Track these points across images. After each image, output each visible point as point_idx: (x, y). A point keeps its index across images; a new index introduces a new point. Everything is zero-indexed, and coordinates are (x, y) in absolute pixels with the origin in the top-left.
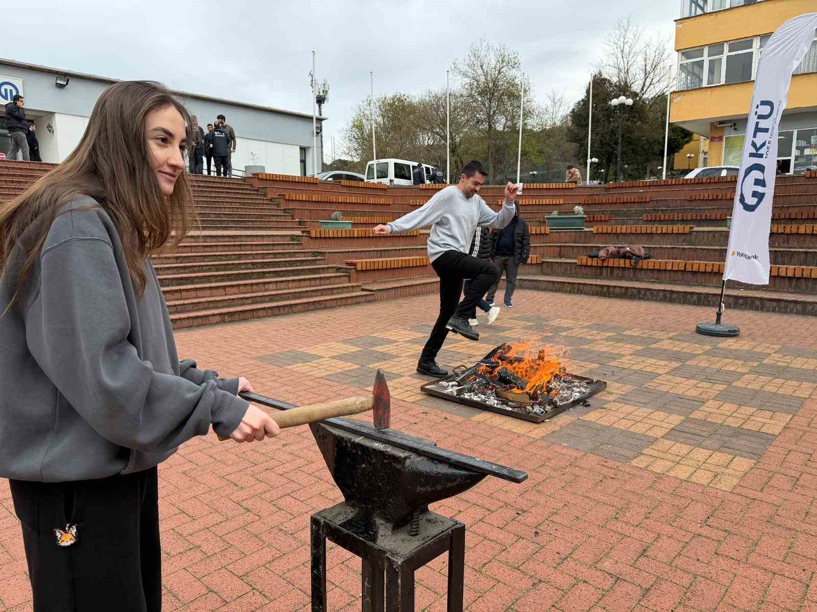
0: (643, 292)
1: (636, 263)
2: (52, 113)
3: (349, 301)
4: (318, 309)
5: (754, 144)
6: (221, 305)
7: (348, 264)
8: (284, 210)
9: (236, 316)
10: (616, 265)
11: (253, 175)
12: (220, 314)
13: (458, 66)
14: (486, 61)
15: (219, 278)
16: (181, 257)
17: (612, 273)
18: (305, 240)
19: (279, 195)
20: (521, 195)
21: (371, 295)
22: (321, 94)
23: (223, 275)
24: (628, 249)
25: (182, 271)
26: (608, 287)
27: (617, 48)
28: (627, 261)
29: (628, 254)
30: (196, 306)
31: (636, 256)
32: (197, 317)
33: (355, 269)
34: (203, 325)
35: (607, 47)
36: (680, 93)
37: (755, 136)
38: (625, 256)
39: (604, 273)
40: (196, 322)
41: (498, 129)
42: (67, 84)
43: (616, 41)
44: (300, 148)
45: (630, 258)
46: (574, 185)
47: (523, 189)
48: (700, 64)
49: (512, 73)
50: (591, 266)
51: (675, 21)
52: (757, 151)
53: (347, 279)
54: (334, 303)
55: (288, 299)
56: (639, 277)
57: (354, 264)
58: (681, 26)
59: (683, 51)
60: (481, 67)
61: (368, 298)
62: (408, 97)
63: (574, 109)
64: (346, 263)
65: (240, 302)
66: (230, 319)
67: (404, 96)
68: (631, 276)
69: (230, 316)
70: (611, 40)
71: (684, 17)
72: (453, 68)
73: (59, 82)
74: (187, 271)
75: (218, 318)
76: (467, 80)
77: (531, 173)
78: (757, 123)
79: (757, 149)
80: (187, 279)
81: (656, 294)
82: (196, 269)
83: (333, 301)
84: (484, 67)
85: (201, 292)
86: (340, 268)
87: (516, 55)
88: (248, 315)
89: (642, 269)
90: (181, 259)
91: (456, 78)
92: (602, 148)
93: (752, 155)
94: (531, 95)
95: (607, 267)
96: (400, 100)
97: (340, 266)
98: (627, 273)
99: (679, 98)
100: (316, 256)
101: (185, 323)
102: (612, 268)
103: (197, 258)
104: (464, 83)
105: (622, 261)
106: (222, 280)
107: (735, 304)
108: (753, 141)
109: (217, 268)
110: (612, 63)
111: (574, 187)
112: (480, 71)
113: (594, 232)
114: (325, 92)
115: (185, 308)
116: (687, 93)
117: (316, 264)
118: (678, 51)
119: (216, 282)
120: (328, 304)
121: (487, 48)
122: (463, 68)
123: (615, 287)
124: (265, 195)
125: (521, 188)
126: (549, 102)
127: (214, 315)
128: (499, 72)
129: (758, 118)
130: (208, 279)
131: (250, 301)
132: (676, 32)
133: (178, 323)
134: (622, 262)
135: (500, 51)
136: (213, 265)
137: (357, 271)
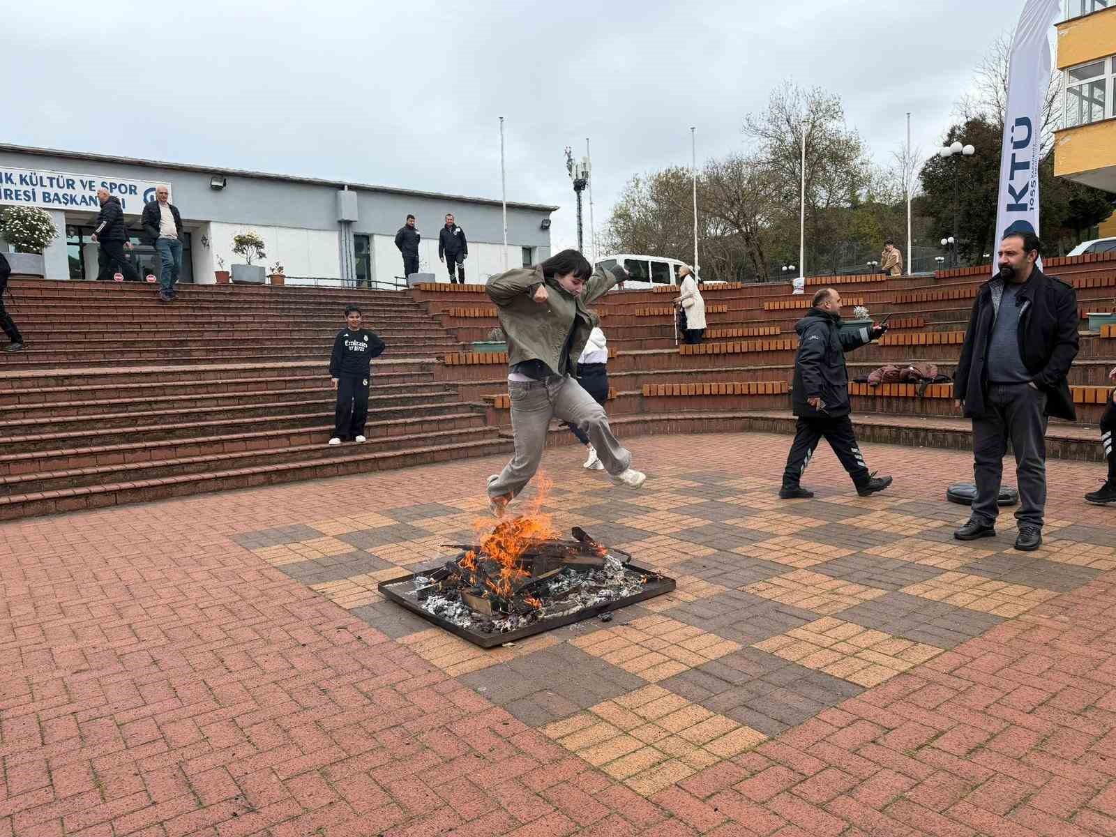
0: (922, 434)
1: (924, 389)
2: (207, 222)
3: (471, 453)
4: (420, 464)
5: (1011, 190)
6: (275, 460)
7: (486, 400)
8: (446, 330)
9: (288, 475)
10: (894, 394)
11: (415, 286)
12: (265, 473)
13: (754, 123)
14: (794, 112)
15: (287, 424)
16: (245, 396)
17: (889, 405)
18: (436, 370)
19: (443, 311)
20: (800, 295)
21: (508, 442)
22: (580, 177)
23: (294, 420)
24: (911, 368)
25: (240, 415)
26: (873, 427)
27: (996, 76)
28: (911, 386)
29: (911, 377)
30: (236, 462)
31: (923, 378)
32: (229, 477)
33: (493, 406)
34: (238, 488)
35: (980, 78)
36: (1069, 132)
37: (1012, 178)
38: (906, 379)
39: (879, 407)
40: (227, 484)
41: (819, 204)
42: (225, 185)
43: (995, 67)
44: (524, 248)
45: (913, 381)
46: (884, 277)
47: (806, 286)
48: (1101, 85)
49: (831, 125)
50: (859, 396)
51: (1056, 25)
52: (1017, 201)
53: (481, 421)
54: (445, 455)
55: (381, 450)
56: (929, 410)
57: (493, 401)
58: (1066, 32)
59: (1071, 69)
60: (788, 121)
61: (502, 448)
62: (687, 171)
63: (924, 169)
64: (485, 399)
65: (305, 455)
66: (279, 479)
67: (682, 169)
68: (918, 409)
69: (280, 476)
70: (987, 65)
71: (1070, 18)
72: (747, 126)
73: (214, 183)
74: (247, 414)
75: (262, 478)
76: (767, 141)
77: (869, 263)
78: (1014, 155)
79: (1018, 198)
80: (239, 425)
81: (942, 436)
82: (260, 412)
83: (445, 453)
84: (792, 122)
85: (253, 443)
86: (476, 406)
87: (837, 100)
88: (307, 473)
89: (931, 399)
90: (245, 399)
91: (751, 139)
92: (969, 222)
93: (1011, 208)
94: (864, 155)
95: (882, 397)
96: (675, 176)
97: (474, 403)
98: (910, 405)
99: (1067, 139)
100: (446, 391)
101: (211, 485)
102: (890, 397)
103: (268, 397)
104: (762, 145)
105: (902, 386)
106: (294, 427)
107: (1065, 451)
108: (1010, 186)
109: (292, 410)
110: (988, 100)
111: (884, 279)
112: (785, 127)
113: (880, 344)
114: (585, 174)
115: (220, 465)
116: (1080, 131)
117: (443, 402)
118: (1062, 69)
119: (283, 428)
120: (437, 456)
121: (795, 93)
122: (762, 124)
123: (881, 427)
124: (426, 312)
125: (803, 285)
126: (895, 164)
127: (254, 474)
128: (813, 126)
129: (1015, 147)
130: (272, 425)
131: (319, 454)
132: (1059, 41)
133: (200, 485)
134: (903, 389)
135: (813, 96)
136: (287, 406)
137: (497, 409)
